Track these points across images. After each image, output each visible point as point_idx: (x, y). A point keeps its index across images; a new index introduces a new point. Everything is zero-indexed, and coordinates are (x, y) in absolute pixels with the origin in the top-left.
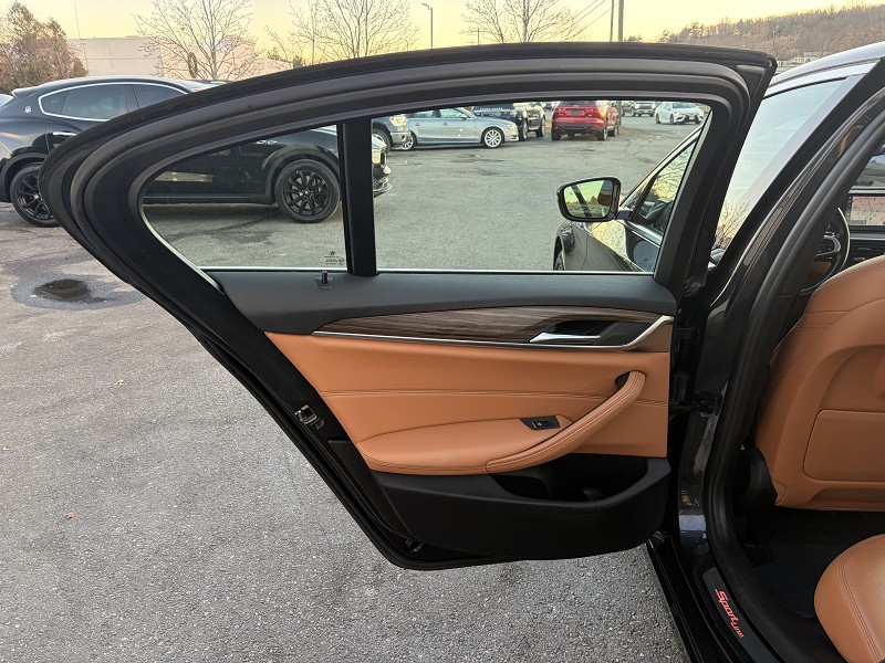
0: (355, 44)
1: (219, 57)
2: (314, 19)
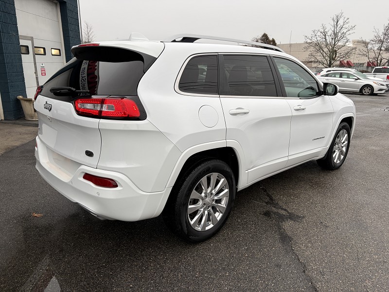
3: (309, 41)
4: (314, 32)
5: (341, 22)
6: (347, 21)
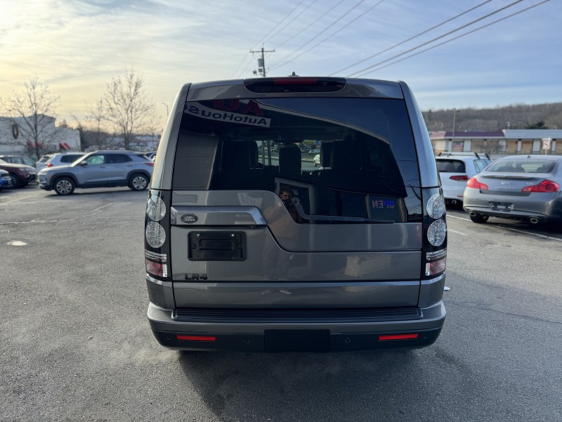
0: (125, 123)
1: (39, 128)
2: (100, 109)
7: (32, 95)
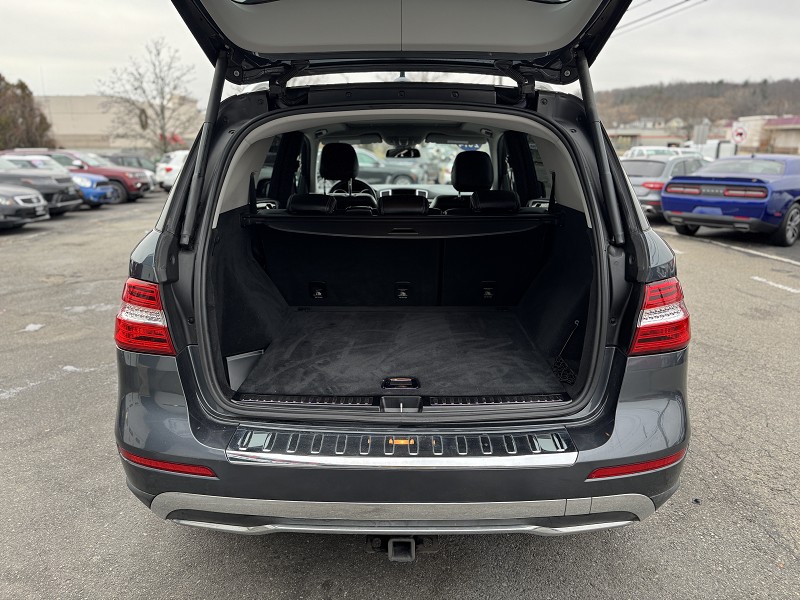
1: (167, 114)
3: (109, 92)
4: (114, 71)
5: (165, 56)
6: (177, 55)
7: (157, 63)
